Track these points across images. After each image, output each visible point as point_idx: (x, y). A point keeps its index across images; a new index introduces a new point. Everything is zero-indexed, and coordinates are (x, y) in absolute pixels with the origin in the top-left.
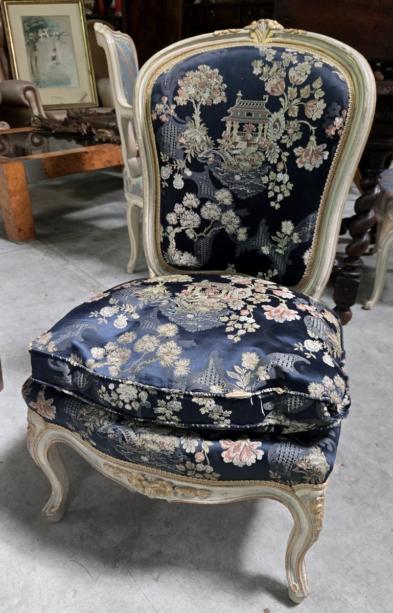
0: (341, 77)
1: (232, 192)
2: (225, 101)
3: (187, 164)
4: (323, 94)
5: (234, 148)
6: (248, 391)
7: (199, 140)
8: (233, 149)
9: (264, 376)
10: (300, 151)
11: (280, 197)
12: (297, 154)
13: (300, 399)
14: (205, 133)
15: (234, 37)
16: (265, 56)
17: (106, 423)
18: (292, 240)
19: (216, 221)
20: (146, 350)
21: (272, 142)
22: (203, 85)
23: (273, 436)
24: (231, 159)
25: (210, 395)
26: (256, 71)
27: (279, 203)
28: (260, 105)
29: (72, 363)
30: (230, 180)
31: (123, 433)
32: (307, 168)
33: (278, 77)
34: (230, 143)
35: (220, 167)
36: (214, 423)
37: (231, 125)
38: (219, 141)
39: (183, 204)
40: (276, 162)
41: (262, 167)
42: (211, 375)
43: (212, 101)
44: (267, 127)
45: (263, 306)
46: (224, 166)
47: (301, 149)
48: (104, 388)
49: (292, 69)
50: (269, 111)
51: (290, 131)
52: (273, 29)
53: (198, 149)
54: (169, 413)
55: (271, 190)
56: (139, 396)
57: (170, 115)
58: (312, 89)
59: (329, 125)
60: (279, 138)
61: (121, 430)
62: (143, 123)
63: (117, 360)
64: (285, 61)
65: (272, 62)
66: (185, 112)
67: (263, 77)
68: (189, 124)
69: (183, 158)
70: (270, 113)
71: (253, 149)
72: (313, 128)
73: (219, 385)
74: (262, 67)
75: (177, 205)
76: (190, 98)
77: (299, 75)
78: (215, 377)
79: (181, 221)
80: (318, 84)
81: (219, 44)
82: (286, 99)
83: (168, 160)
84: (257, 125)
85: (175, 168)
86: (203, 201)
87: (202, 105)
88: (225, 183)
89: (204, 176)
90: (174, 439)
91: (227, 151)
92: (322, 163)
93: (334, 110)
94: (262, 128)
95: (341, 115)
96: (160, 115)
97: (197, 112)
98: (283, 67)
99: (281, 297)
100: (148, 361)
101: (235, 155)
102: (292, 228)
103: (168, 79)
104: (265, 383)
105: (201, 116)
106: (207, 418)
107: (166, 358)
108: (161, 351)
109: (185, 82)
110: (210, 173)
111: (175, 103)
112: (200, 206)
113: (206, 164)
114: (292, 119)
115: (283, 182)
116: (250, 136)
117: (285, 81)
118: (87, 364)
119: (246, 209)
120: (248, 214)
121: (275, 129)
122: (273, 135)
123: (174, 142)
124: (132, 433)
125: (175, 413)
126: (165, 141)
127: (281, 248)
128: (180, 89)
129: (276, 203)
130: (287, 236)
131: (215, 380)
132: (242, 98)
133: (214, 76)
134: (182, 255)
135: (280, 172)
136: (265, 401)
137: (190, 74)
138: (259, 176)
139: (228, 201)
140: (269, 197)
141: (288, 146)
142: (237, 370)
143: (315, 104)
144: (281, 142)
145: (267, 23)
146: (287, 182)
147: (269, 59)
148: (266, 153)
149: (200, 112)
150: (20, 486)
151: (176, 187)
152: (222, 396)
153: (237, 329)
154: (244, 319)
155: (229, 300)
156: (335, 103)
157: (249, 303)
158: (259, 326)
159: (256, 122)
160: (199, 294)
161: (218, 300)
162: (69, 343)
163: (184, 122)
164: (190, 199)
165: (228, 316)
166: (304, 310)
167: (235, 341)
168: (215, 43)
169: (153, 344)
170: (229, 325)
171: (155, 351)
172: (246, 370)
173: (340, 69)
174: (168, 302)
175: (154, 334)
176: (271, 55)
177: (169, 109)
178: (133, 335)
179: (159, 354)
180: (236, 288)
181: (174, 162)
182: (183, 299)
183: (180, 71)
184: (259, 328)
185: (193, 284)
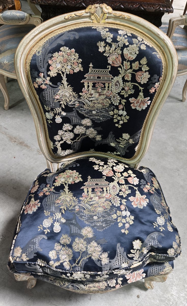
0: (158, 56)
1: (91, 119)
2: (82, 70)
3: (63, 110)
4: (148, 69)
6: (140, 262)
7: (68, 95)
8: (90, 98)
9: (146, 252)
10: (133, 100)
12: (131, 101)
13: (164, 256)
14: (71, 90)
15: (79, 19)
16: (106, 39)
17: (66, 283)
18: (129, 142)
19: (83, 134)
20: (81, 250)
21: (115, 94)
22: (67, 61)
24: (89, 103)
26: (101, 50)
27: (121, 125)
28: (106, 72)
29: (40, 264)
30: (90, 114)
31: (77, 286)
32: (138, 109)
33: (116, 53)
34: (88, 95)
35: (83, 108)
37: (87, 84)
38: (81, 94)
39: (63, 130)
40: (118, 104)
41: (109, 107)
42: (120, 259)
43: (73, 70)
44: (111, 85)
45: (129, 198)
46: (85, 107)
48: (65, 276)
49: (125, 49)
50: (111, 76)
51: (126, 88)
53: (68, 100)
54: (102, 279)
55: (115, 118)
56: (85, 276)
57: (47, 84)
58: (140, 64)
59: (151, 87)
60: (119, 92)
61: (76, 285)
63: (65, 256)
64: (120, 42)
65: (111, 43)
66: (56, 80)
67: (106, 54)
68: (60, 87)
69: (59, 107)
70: (113, 77)
71: (103, 97)
72: (141, 88)
73: (125, 262)
75: (59, 131)
76: (58, 71)
77: (131, 53)
79: (63, 138)
80: (144, 61)
81: (69, 26)
82: (123, 69)
83: (50, 109)
84: (104, 84)
85: (55, 113)
86: (74, 126)
88: (87, 116)
89: (74, 114)
90: (104, 282)
91: (86, 99)
92: (146, 107)
93: (155, 79)
94: (108, 85)
95: (159, 81)
96: (40, 85)
98: (119, 47)
99: (133, 185)
100: (85, 258)
101: (91, 101)
102: (129, 137)
103: (41, 61)
105: (67, 81)
107: (94, 254)
108: (90, 250)
109: (53, 61)
110: (77, 112)
111: (49, 76)
112: (73, 129)
113: (74, 107)
114: (128, 81)
115: (123, 115)
116: (100, 90)
117: (121, 57)
118: (51, 265)
119: (100, 127)
120: (102, 129)
121: (116, 87)
122: (115, 90)
123: (52, 99)
124: (82, 286)
126: (47, 99)
127: (122, 145)
128: (50, 66)
129: (119, 125)
130: (126, 140)
131: (123, 261)
132: (93, 68)
133: (72, 54)
134: (65, 152)
135: (121, 110)
137: (56, 54)
138: (108, 111)
139: (89, 124)
140: (114, 122)
141: (125, 96)
142: (132, 252)
143: (143, 74)
144: (121, 94)
145: (102, 8)
146: (125, 115)
147: (109, 40)
148: (111, 99)
149: (66, 79)
151: (57, 122)
152: (129, 268)
153: (124, 224)
154: (124, 213)
155: (111, 198)
156: (156, 75)
157: (122, 197)
158: (133, 217)
159: (103, 82)
160: (92, 196)
161: (105, 199)
162: (35, 253)
163: (57, 86)
164: (67, 127)
165: (116, 213)
166: (148, 191)
167: (126, 234)
168: (66, 25)
169: (83, 245)
170: (118, 221)
171: (87, 250)
172: (136, 250)
173: (156, 49)
174: (78, 207)
175: (81, 236)
176: (110, 38)
177: (46, 80)
178: (68, 238)
179: (89, 253)
180: (109, 183)
181: (54, 109)
182: (85, 202)
183: (49, 53)
184: (134, 218)
185: (84, 184)
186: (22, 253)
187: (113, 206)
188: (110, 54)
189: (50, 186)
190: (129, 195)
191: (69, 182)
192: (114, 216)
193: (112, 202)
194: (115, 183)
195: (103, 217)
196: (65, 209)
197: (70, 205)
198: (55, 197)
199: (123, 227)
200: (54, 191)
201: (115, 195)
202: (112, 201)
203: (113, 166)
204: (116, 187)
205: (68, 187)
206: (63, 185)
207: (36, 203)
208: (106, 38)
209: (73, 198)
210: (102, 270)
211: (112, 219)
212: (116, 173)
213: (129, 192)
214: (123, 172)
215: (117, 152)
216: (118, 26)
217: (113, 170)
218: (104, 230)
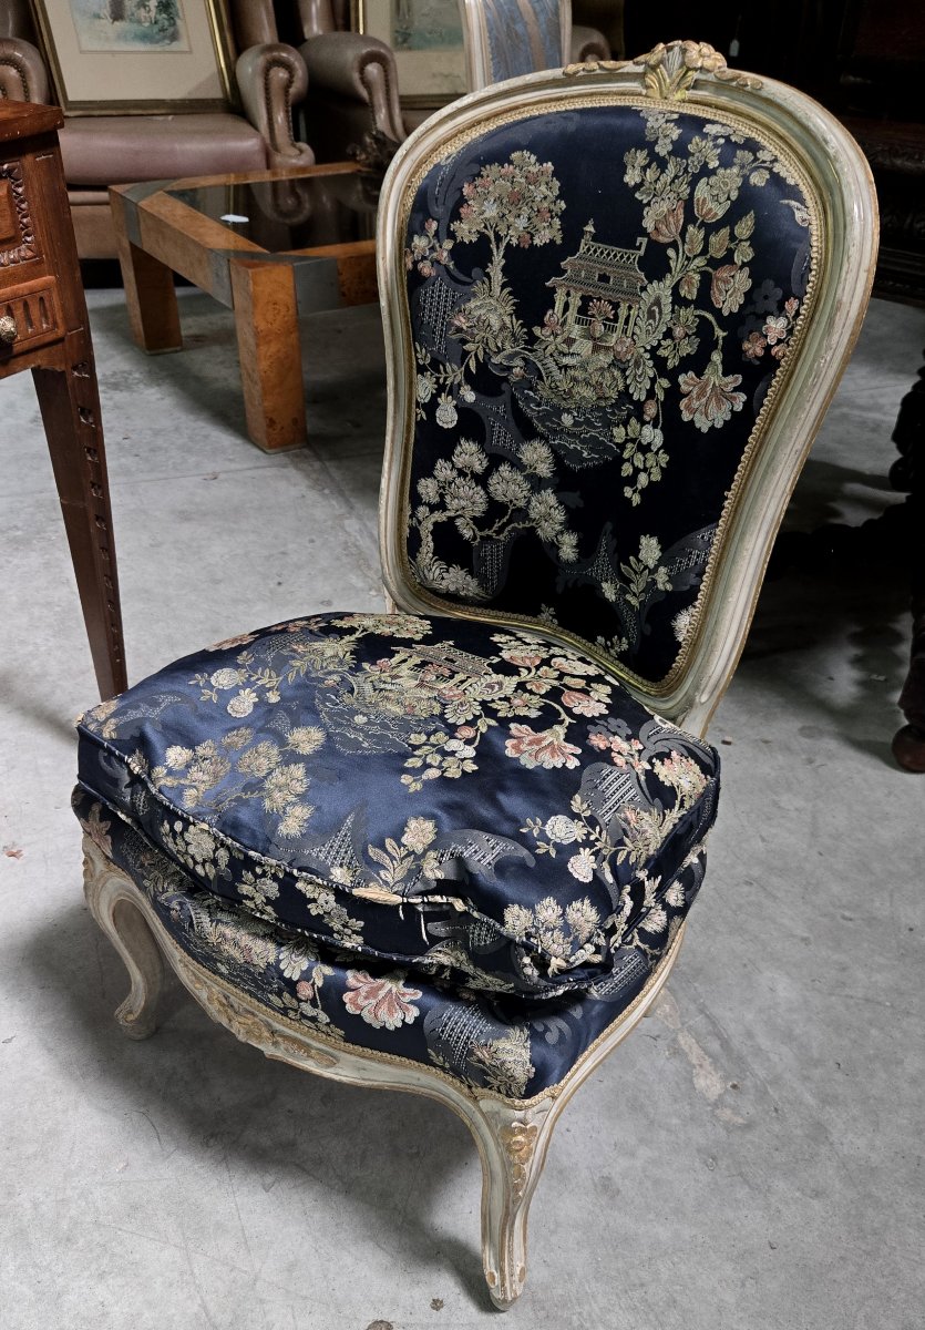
0: (798, 215)
1: (554, 450)
2: (559, 242)
3: (469, 377)
4: (751, 255)
5: (566, 350)
6: (396, 893)
7: (495, 324)
8: (565, 355)
9: (434, 871)
10: (692, 382)
11: (643, 480)
12: (684, 388)
13: (488, 930)
14: (509, 309)
15: (609, 81)
16: (656, 142)
17: (171, 887)
18: (654, 581)
19: (519, 510)
20: (252, 772)
21: (642, 350)
22: (517, 200)
23: (447, 986)
24: (558, 375)
25: (325, 883)
26: (631, 178)
27: (640, 492)
28: (628, 258)
29: (133, 767)
30: (553, 422)
31: (192, 913)
32: (697, 425)
33: (672, 195)
34: (559, 339)
35: (535, 390)
36: (335, 935)
37: (564, 298)
38: (537, 331)
39: (452, 462)
40: (643, 398)
41: (617, 405)
42: (340, 847)
43: (532, 239)
44: (637, 313)
45: (514, 725)
46: (544, 391)
47: (692, 379)
48: (168, 828)
49: (704, 180)
50: (644, 277)
51: (678, 332)
52: (696, 69)
53: (492, 346)
54: (260, 899)
55: (628, 460)
56: (216, 854)
57: (438, 262)
58: (733, 237)
59: (751, 332)
60: (656, 344)
61: (190, 908)
62: (391, 270)
63: (206, 778)
64: (695, 158)
65: (667, 157)
66: (471, 258)
67: (642, 193)
68: (478, 287)
69: (459, 361)
70: (646, 282)
71: (604, 359)
72: (720, 334)
73: (349, 868)
74: (644, 169)
75: (440, 463)
76: (486, 227)
77: (713, 199)
78: (346, 852)
79: (448, 499)
80: (745, 228)
81: (572, 97)
82: (681, 255)
83: (428, 361)
84: (616, 306)
85: (441, 381)
86: (495, 461)
87: (509, 245)
88: (541, 429)
89: (499, 408)
90: (271, 946)
91: (551, 355)
92: (728, 418)
93: (766, 297)
94: (626, 313)
95: (781, 310)
96: (419, 262)
97: (498, 259)
98: (689, 173)
100: (246, 794)
101: (566, 367)
102: (658, 554)
103: (442, 180)
104: (434, 884)
105: (504, 270)
106: (319, 924)
107: (277, 795)
109: (479, 189)
110: (514, 400)
111: (451, 235)
112: (488, 472)
113: (505, 379)
114: (684, 302)
115: (652, 448)
116: (599, 329)
117: (685, 208)
118: (154, 777)
119: (578, 493)
120: (582, 504)
121: (651, 321)
122: (646, 336)
123: (443, 324)
124: (205, 919)
125: (269, 901)
126: (426, 319)
127: (634, 593)
128: (465, 205)
129: (634, 492)
130: (647, 571)
131: (344, 858)
132: (595, 238)
133: (544, 179)
134: (448, 571)
135: (648, 423)
136: (430, 917)
137: (492, 171)
138: (608, 425)
139: (544, 470)
140: (624, 474)
141: (670, 364)
142: (390, 849)
143: (733, 277)
144: (659, 353)
145: (684, 51)
146: (659, 449)
147: (662, 149)
148: (627, 373)
149: (503, 262)
150: (102, 960)
151: (441, 424)
152: (347, 890)
153: (427, 766)
154: (455, 744)
155: (456, 699)
156: (771, 283)
157: (490, 712)
158: (476, 767)
159: (616, 297)
162: (136, 729)
163: (468, 280)
164: (469, 454)
165: (429, 734)
166: (603, 747)
167: (411, 791)
168: (564, 94)
169: (269, 762)
170: (418, 753)
171: (265, 778)
172: (406, 852)
173: (807, 195)
174: (339, 680)
175: (281, 742)
176: (669, 140)
177: (438, 249)
179: (267, 786)
181: (441, 367)
183: (471, 162)
188: (655, 195)
190: (521, 719)
192: (418, 739)
197: (322, 667)
199: (417, 771)
208: (658, 138)
212: (545, 668)
215: (621, 639)
216: (720, 112)
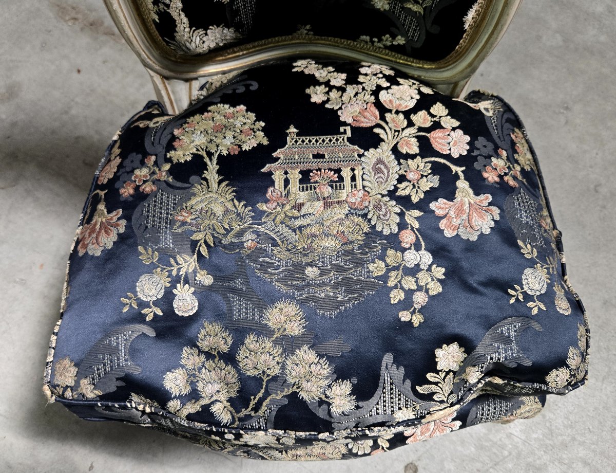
6: (452, 405)
20: (264, 372)
29: (140, 408)
31: (261, 454)
42: (392, 398)
45: (433, 206)
48: (218, 438)
56: (281, 441)
61: (256, 452)
63: (217, 387)
73: (407, 408)
78: (400, 399)
99: (448, 157)
100: (277, 394)
107: (305, 385)
108: (294, 374)
118: (171, 410)
131: (399, 404)
134: (206, 34)
142: (432, 379)
152: (416, 422)
153: (409, 293)
154: (411, 258)
155: (367, 203)
157: (405, 202)
158: (443, 270)
160: (302, 196)
161: (346, 209)
162: (118, 379)
165: (382, 257)
166: (497, 179)
167: (416, 324)
169: (271, 357)
170: (391, 284)
172: (444, 374)
174: (254, 237)
175: (263, 331)
178: (224, 335)
179: (291, 380)
180: (362, 151)
182: (278, 220)
184: (444, 274)
185: (274, 155)
186: (79, 376)
187: (373, 235)
189: (156, 163)
190: (432, 195)
191: (220, 148)
192: (377, 268)
193: (369, 220)
194: (384, 152)
195: (340, 269)
196: (208, 240)
197: (225, 229)
198: (175, 200)
199: (407, 304)
200: (170, 179)
201: (383, 196)
202: (369, 217)
203: (379, 88)
204: (386, 167)
205: (217, 164)
206: (202, 157)
207: (111, 219)
209: (235, 206)
210: (333, 428)
211: (368, 277)
212: (388, 115)
213: (432, 185)
214: (415, 110)
215: (394, 37)
217: (378, 104)
218: (341, 312)
